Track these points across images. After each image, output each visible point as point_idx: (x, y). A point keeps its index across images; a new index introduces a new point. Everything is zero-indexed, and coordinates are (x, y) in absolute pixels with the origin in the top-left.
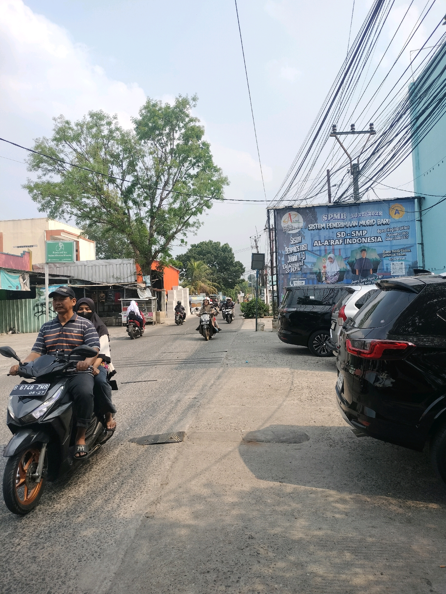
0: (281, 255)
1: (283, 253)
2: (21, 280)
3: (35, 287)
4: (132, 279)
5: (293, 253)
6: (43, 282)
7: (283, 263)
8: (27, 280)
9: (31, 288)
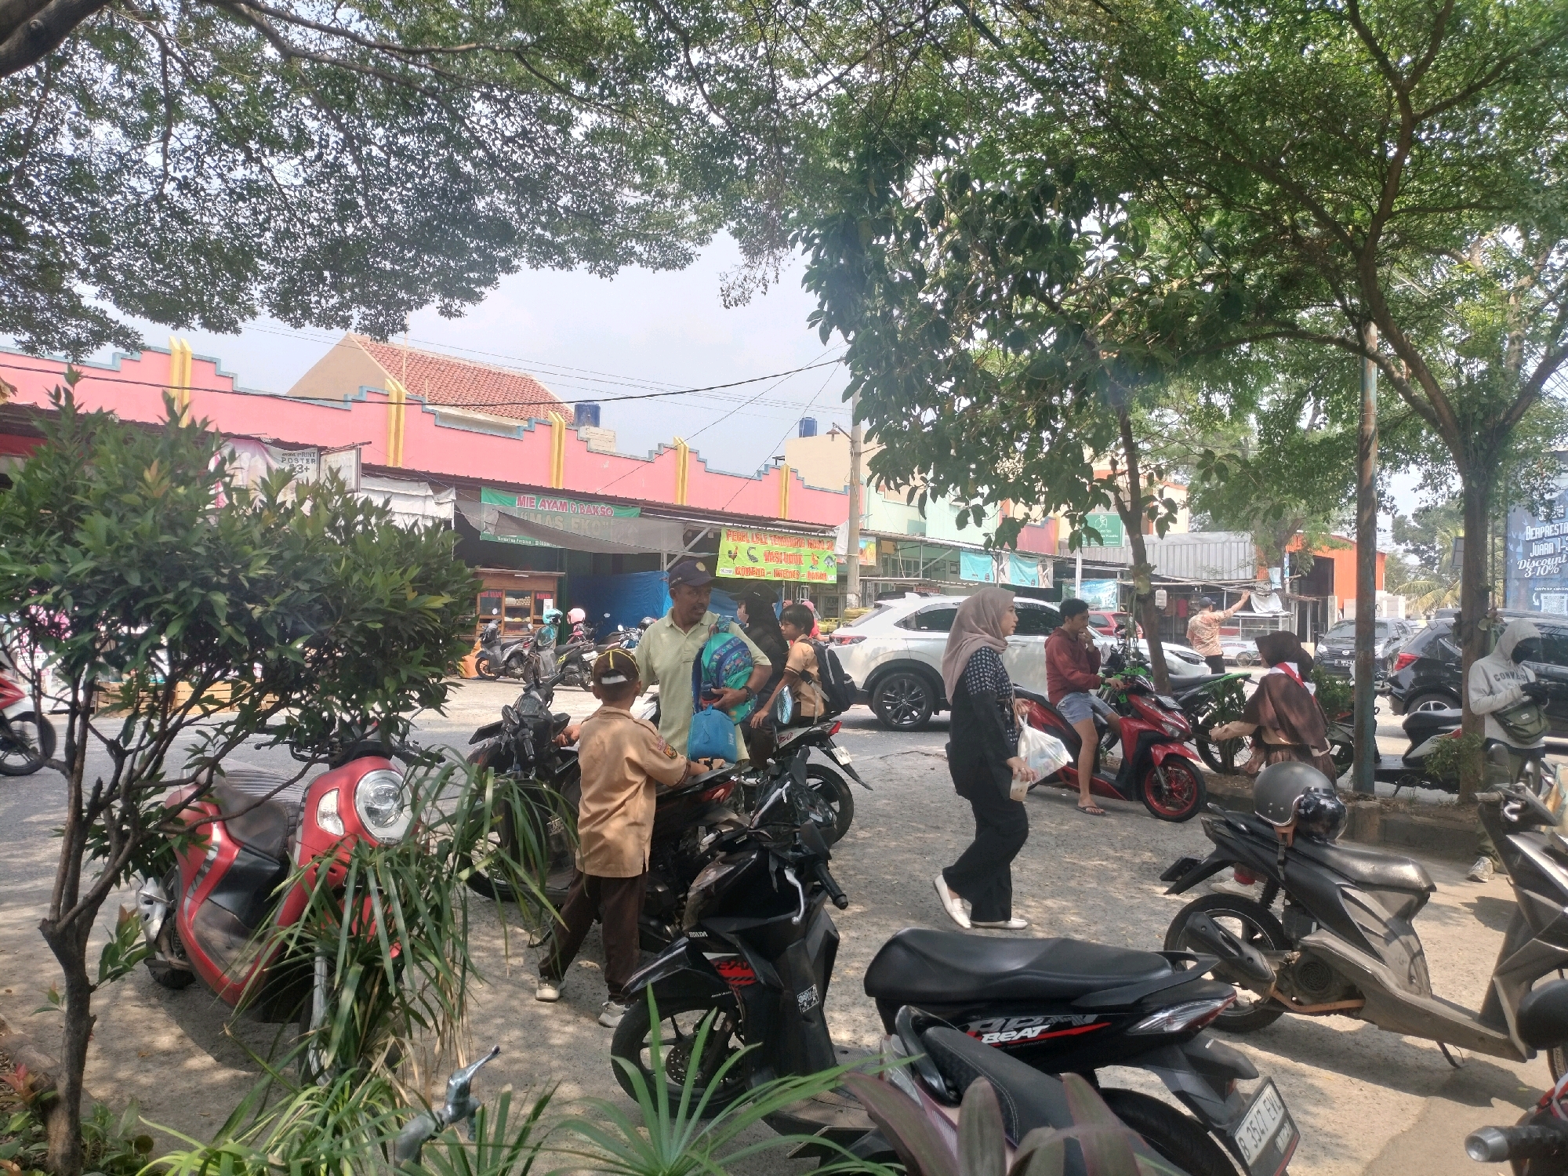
0: (1517, 542)
1: (1521, 537)
2: (1040, 568)
3: (1061, 583)
4: (1247, 574)
5: (1543, 539)
6: (1071, 574)
7: (1519, 557)
8: (1050, 570)
9: (1055, 583)
